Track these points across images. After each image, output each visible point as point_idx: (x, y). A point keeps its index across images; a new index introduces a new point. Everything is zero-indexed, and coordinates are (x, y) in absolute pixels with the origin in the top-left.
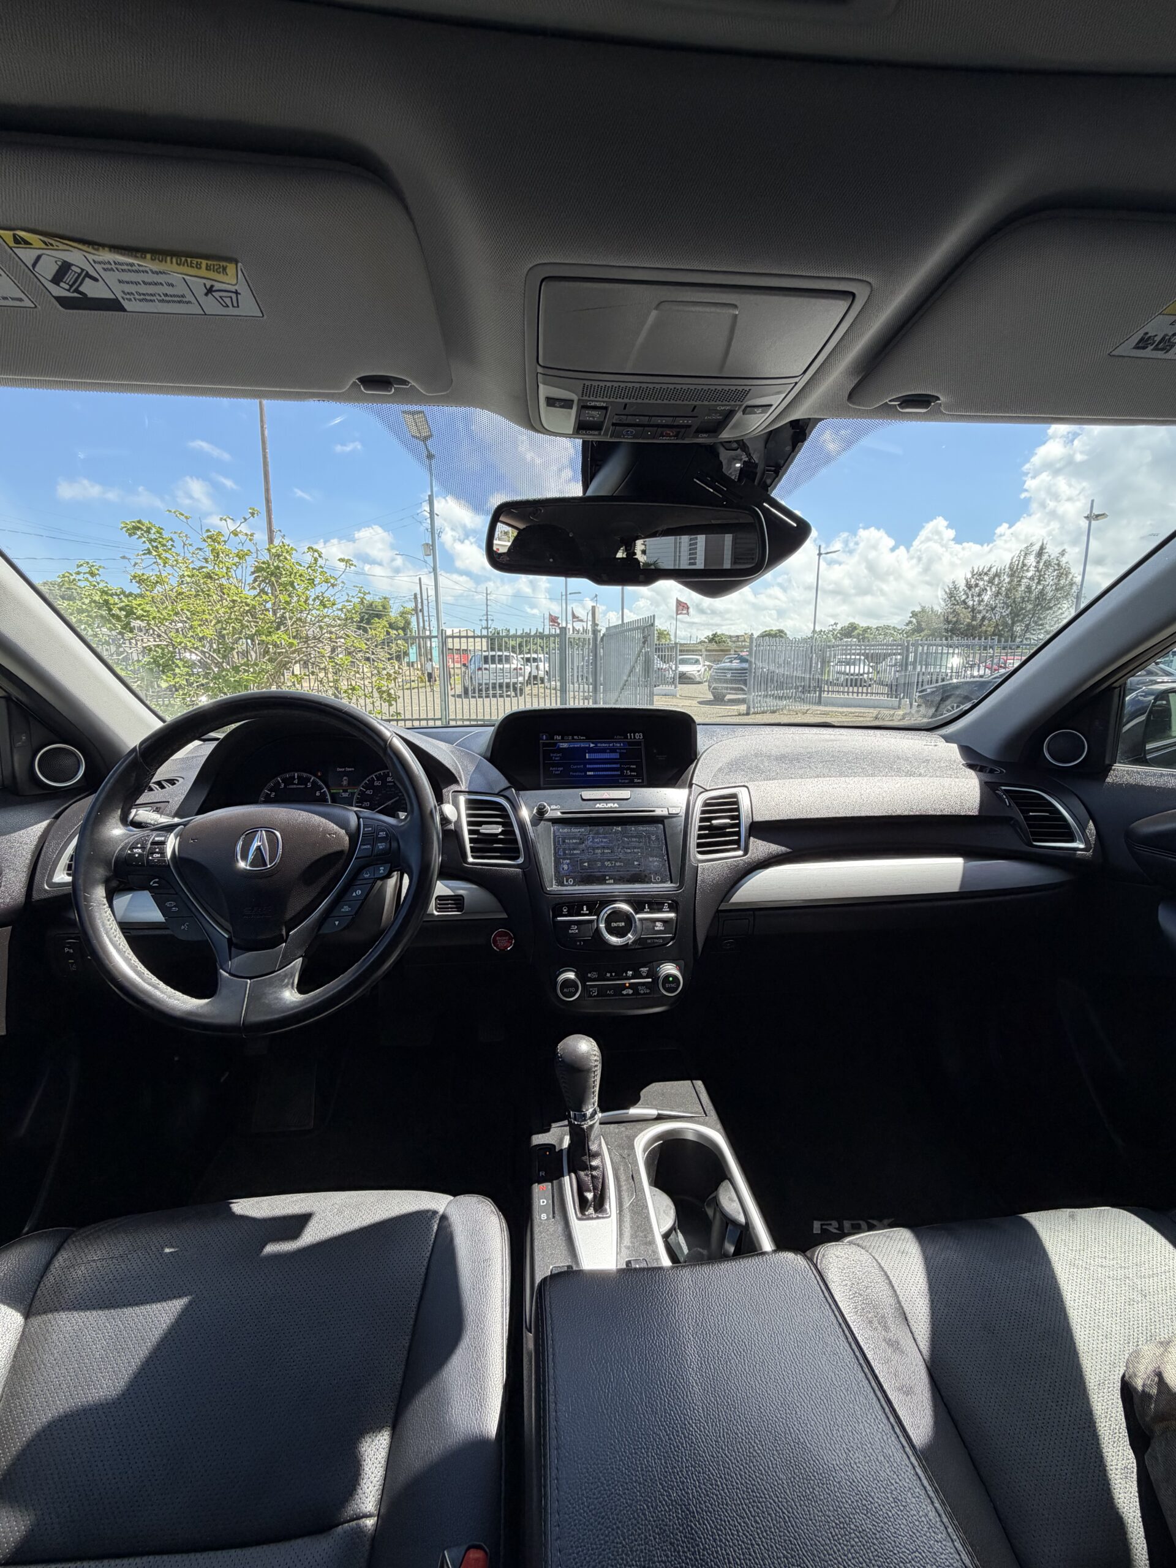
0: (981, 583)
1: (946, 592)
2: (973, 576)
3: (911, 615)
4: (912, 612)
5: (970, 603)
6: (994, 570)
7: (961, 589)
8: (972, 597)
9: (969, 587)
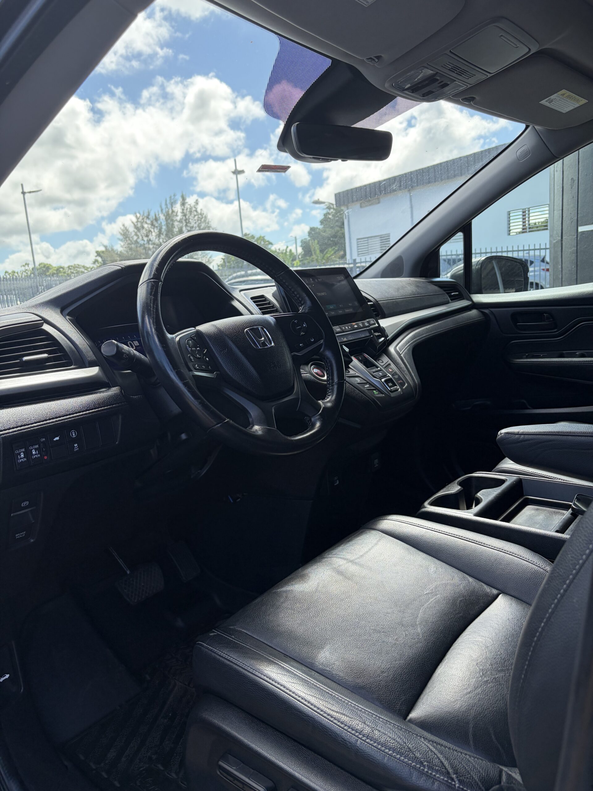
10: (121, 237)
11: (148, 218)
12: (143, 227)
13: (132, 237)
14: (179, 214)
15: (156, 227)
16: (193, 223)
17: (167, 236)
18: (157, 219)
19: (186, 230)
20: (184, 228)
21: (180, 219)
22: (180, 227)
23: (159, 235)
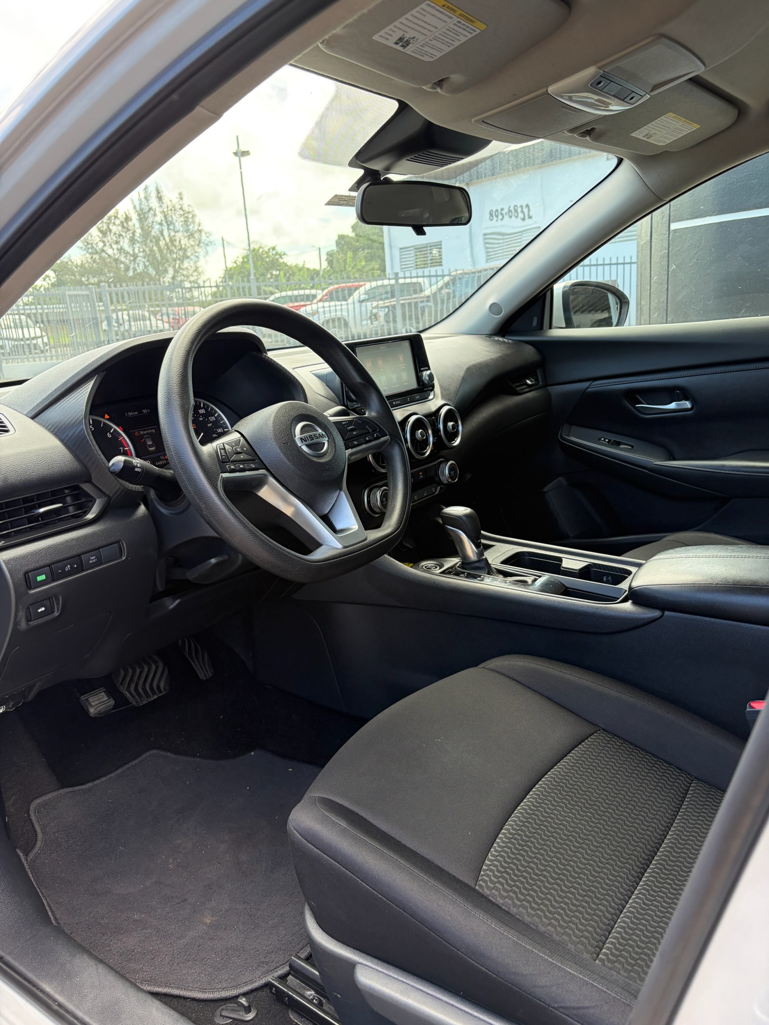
13: (97, 244)
14: (157, 212)
15: (128, 230)
16: (179, 225)
17: (144, 243)
18: (128, 219)
19: (169, 235)
20: (166, 233)
21: (162, 221)
22: (162, 232)
23: (133, 241)
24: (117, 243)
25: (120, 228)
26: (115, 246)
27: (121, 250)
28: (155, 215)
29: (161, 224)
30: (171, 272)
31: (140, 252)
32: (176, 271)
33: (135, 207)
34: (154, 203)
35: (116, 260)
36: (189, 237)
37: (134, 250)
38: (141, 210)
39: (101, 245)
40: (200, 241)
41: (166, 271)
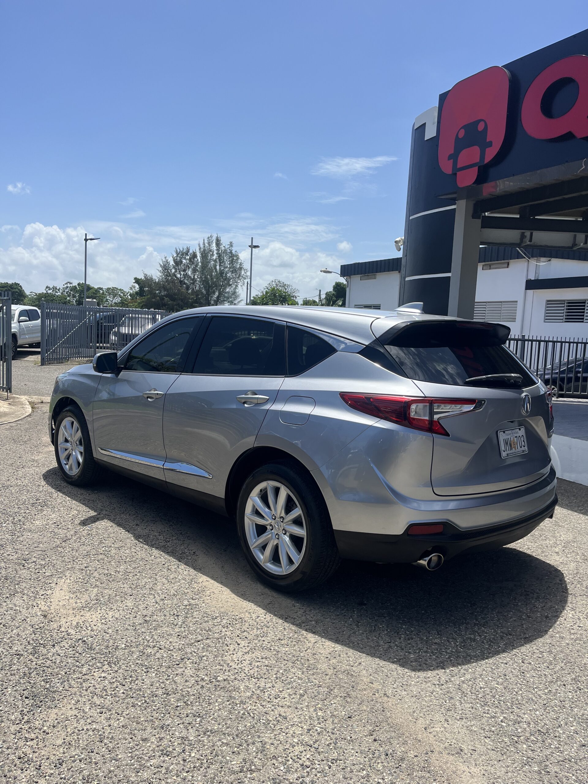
0: (184, 261)
1: (161, 266)
2: (178, 254)
3: (134, 281)
4: (135, 279)
5: (179, 276)
6: (191, 251)
7: (171, 264)
8: (180, 272)
9: (178, 263)
10: (161, 269)
11: (187, 254)
12: (181, 262)
13: (171, 270)
14: (215, 253)
15: (193, 263)
16: (227, 264)
17: (202, 272)
18: (194, 256)
19: (220, 269)
20: (218, 267)
21: (216, 259)
22: (215, 266)
23: (194, 271)
24: (184, 270)
25: (188, 261)
26: (182, 273)
27: (186, 276)
28: (213, 255)
29: (215, 261)
30: (217, 294)
31: (198, 278)
32: (220, 294)
33: (200, 249)
34: (214, 247)
35: (181, 282)
36: (232, 272)
37: (194, 276)
38: (204, 250)
39: (173, 271)
40: (240, 275)
41: (214, 293)
